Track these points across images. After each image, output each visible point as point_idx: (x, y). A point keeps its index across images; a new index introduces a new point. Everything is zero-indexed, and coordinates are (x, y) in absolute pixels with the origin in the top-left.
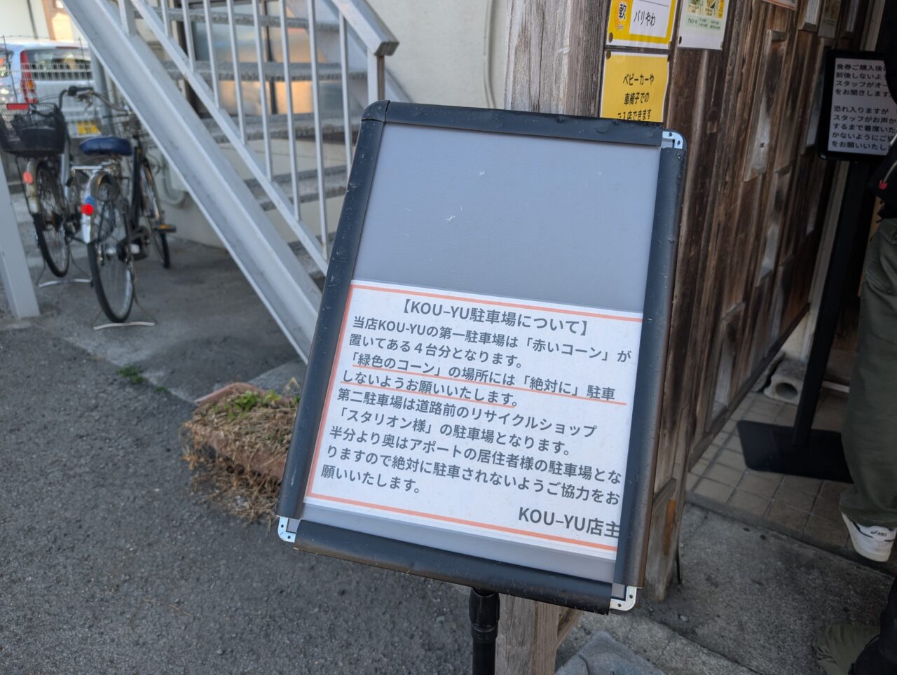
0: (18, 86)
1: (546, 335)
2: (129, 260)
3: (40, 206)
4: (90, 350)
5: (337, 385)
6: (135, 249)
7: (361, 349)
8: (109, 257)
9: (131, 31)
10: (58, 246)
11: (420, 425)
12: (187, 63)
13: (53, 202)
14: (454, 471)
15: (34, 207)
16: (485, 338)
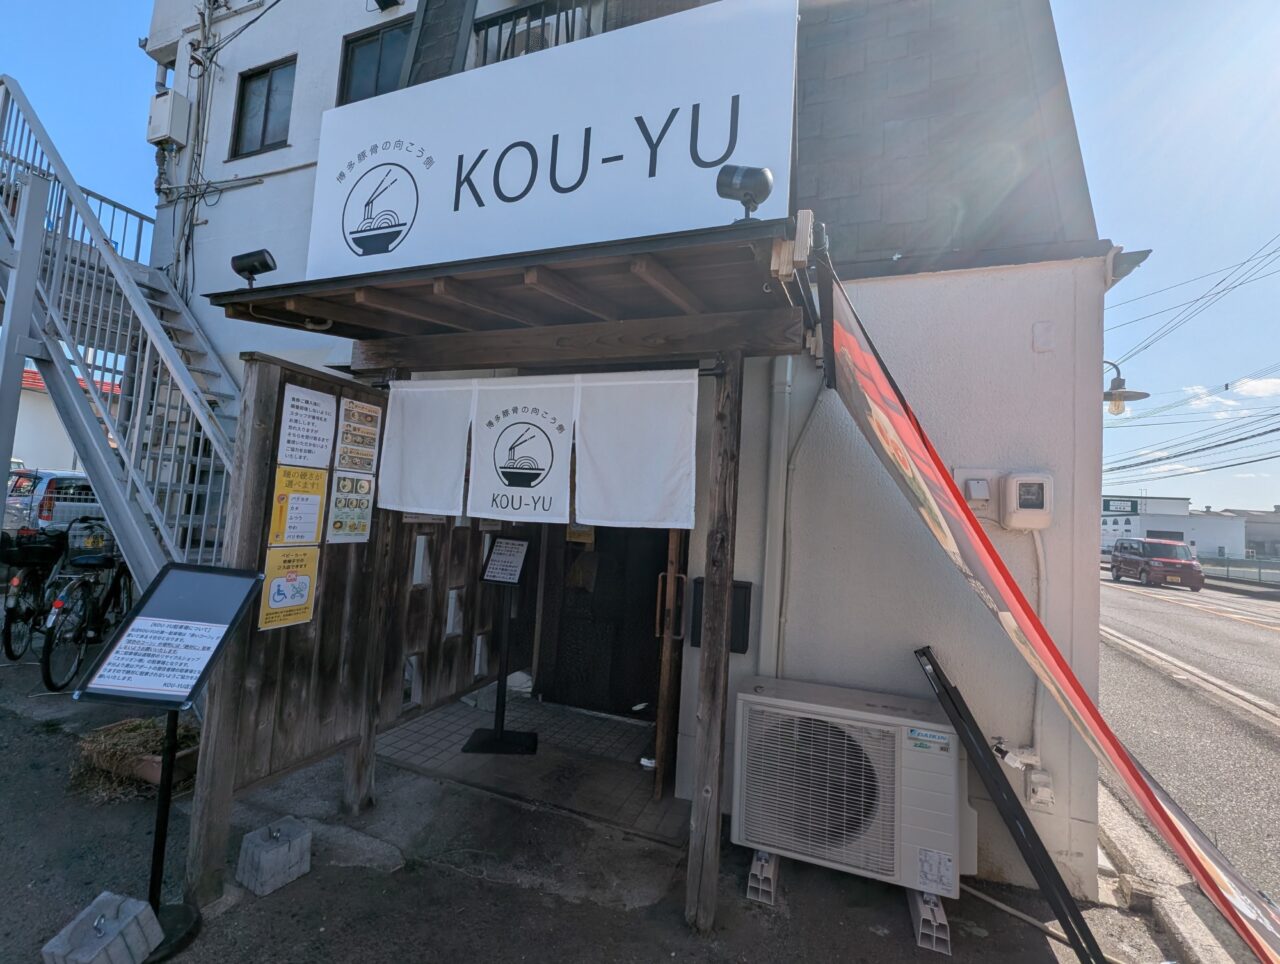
0: (36, 504)
1: (197, 633)
2: (83, 642)
3: (17, 603)
4: (18, 712)
5: (117, 648)
6: (91, 634)
7: (130, 638)
8: (65, 640)
9: (131, 499)
10: (20, 637)
11: (141, 660)
12: (161, 520)
13: (31, 600)
14: (147, 674)
15: (11, 603)
16: (175, 634)
